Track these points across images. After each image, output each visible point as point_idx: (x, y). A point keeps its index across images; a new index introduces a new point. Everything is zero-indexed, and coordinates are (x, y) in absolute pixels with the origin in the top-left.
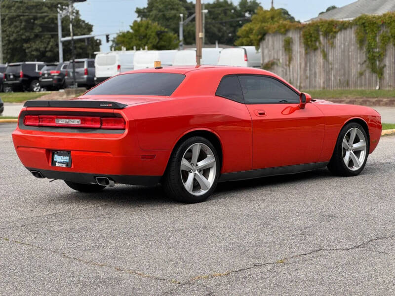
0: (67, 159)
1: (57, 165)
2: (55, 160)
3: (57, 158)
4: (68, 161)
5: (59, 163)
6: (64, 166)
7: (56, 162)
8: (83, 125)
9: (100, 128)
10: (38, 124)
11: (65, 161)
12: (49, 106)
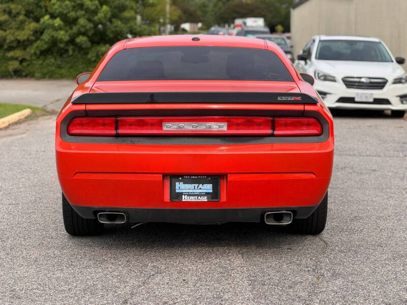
0: (208, 188)
2: (177, 191)
3: (181, 187)
4: (211, 191)
5: (188, 195)
6: (205, 199)
7: (180, 195)
9: (272, 135)
10: (114, 132)
11: (205, 191)
12: (153, 102)
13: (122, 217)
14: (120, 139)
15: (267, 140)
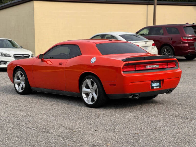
0: (158, 84)
1: (154, 88)
2: (152, 86)
4: (159, 85)
5: (155, 87)
6: (158, 87)
7: (153, 87)
8: (160, 67)
9: (168, 68)
10: (134, 70)
11: (158, 85)
12: (144, 60)
13: (137, 96)
14: (136, 71)
15: (167, 69)
